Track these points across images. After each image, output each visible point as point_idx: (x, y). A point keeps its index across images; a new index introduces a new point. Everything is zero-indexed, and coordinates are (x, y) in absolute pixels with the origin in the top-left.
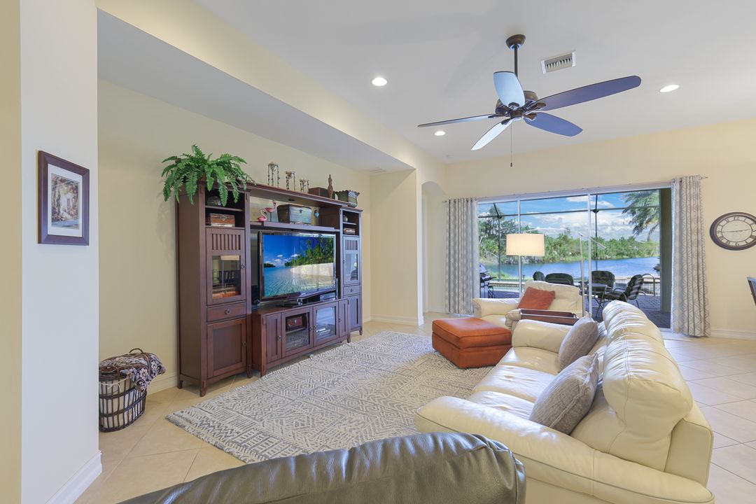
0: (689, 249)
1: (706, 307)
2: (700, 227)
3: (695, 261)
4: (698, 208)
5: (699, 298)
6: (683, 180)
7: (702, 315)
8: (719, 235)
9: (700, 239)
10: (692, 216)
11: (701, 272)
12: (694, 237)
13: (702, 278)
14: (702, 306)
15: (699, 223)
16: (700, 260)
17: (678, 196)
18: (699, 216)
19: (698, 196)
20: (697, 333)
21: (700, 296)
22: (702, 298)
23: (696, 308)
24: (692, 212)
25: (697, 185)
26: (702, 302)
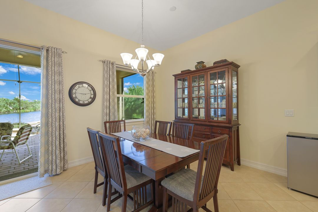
0: (53, 105)
1: (65, 149)
2: (61, 89)
3: (57, 114)
4: (60, 74)
5: (60, 143)
6: (50, 49)
7: (62, 156)
8: (74, 96)
9: (61, 97)
10: (56, 79)
11: (61, 123)
12: (57, 96)
13: (62, 128)
14: (62, 149)
15: (61, 85)
16: (61, 114)
17: (45, 60)
18: (61, 80)
19: (60, 65)
20: (58, 171)
21: (61, 141)
22: (62, 143)
23: (58, 152)
24: (56, 76)
25: (60, 56)
26: (62, 146)
